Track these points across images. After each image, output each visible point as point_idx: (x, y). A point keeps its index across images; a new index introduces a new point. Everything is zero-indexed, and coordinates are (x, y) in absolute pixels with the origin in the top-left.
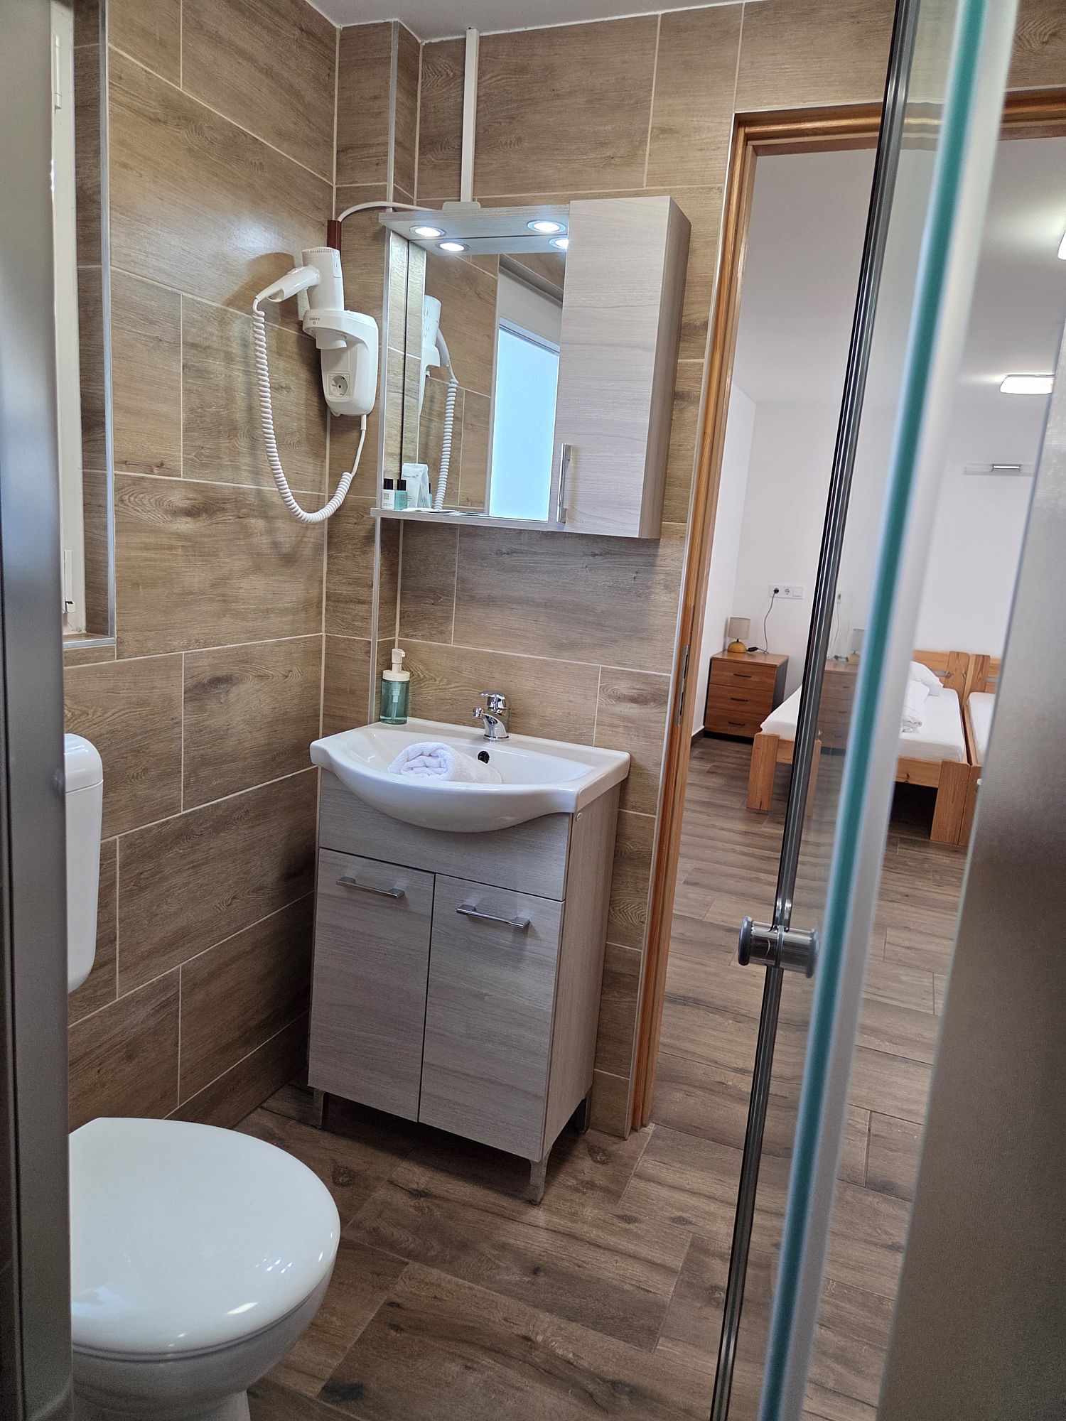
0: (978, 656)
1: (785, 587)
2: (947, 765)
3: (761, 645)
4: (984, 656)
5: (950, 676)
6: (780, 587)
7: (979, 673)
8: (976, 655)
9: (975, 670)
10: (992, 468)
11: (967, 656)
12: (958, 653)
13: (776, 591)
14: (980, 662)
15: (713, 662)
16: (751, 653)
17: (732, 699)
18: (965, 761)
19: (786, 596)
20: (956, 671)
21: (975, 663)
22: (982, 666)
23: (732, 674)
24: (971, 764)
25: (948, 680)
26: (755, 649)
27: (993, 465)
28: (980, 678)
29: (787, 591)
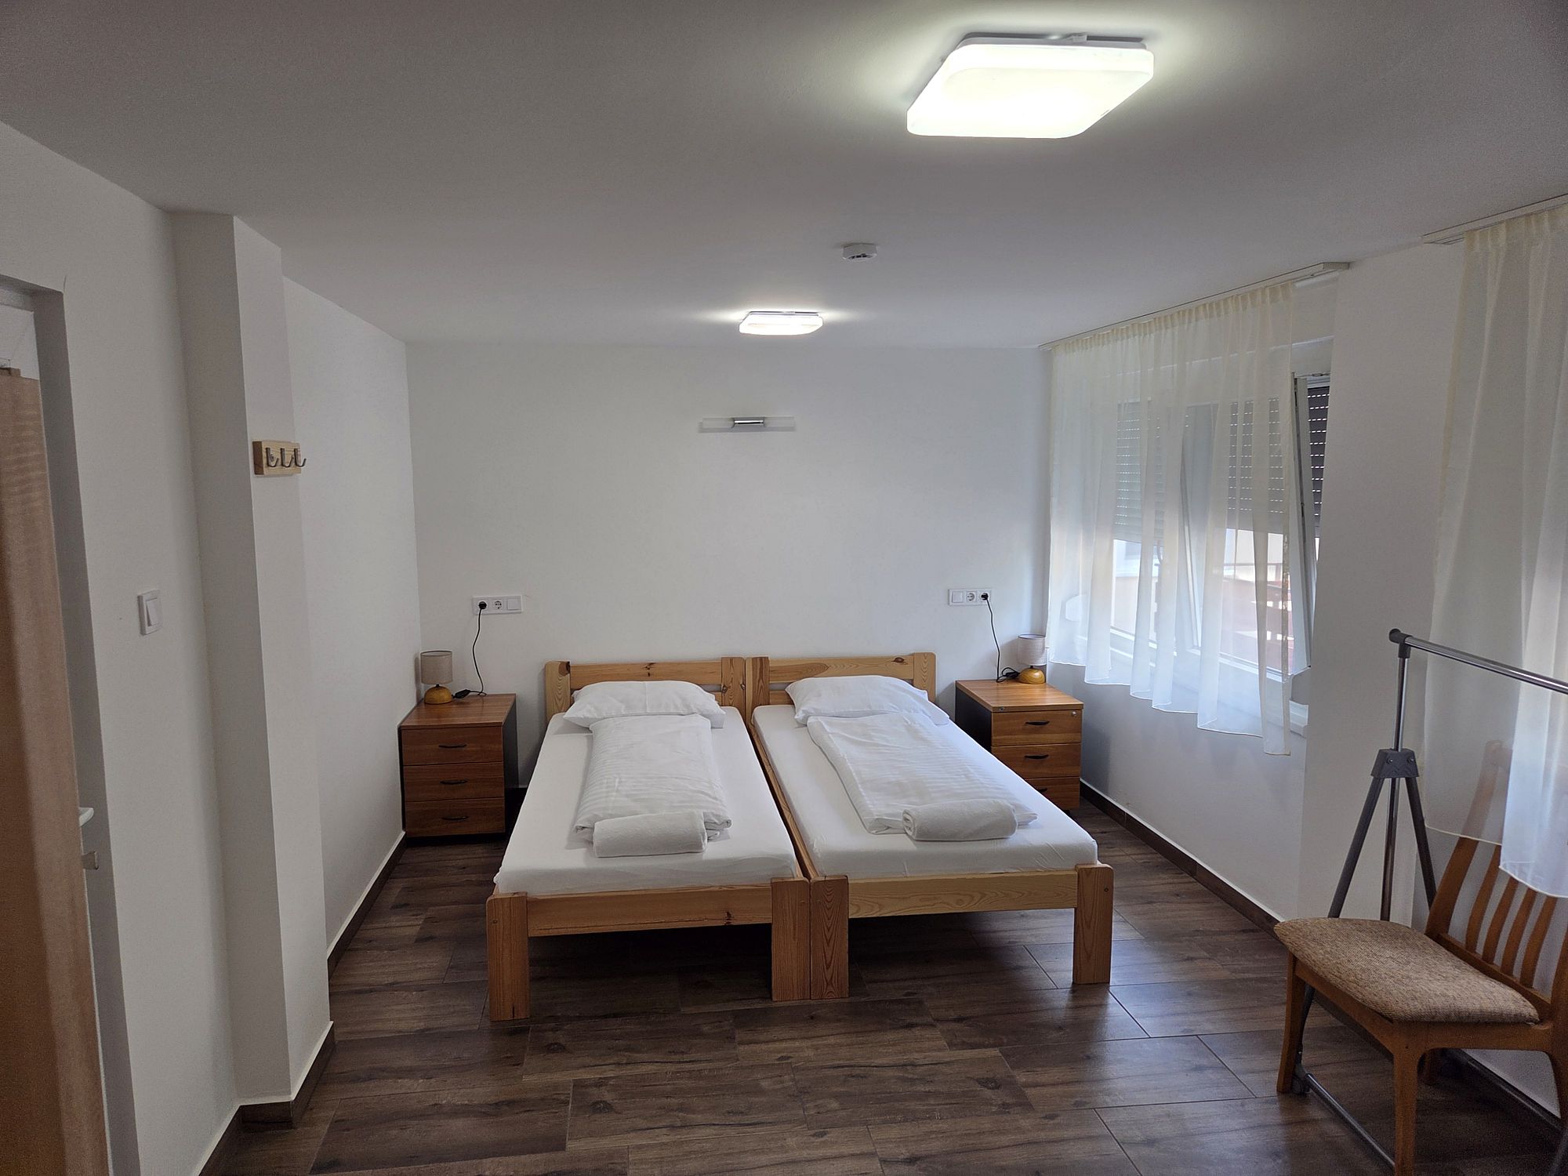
0: (755, 659)
1: (494, 599)
2: (779, 887)
3: (474, 685)
4: (761, 658)
5: (726, 690)
6: (488, 599)
7: (759, 681)
8: (753, 659)
9: (754, 679)
10: (732, 423)
11: (743, 661)
12: (732, 659)
13: (483, 606)
14: (759, 667)
15: (403, 732)
16: (461, 700)
17: (443, 783)
18: (799, 875)
19: (498, 611)
20: (732, 682)
21: (753, 668)
22: (761, 672)
23: (437, 746)
24: (809, 878)
25: (724, 694)
26: (465, 693)
27: (734, 420)
28: (762, 687)
29: (498, 604)
